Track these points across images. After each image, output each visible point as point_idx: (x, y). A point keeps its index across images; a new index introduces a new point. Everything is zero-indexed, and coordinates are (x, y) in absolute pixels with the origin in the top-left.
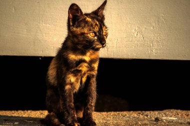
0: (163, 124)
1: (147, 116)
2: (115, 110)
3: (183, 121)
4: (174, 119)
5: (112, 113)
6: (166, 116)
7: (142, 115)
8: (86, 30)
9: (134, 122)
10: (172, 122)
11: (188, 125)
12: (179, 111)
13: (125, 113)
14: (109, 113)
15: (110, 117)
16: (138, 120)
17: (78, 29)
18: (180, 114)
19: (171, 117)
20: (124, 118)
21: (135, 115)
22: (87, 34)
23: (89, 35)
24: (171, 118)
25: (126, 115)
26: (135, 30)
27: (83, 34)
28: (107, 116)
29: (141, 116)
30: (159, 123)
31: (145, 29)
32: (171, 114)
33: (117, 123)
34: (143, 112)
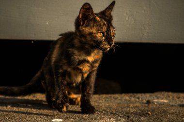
0: (154, 106)
1: (139, 98)
2: (107, 93)
3: (174, 104)
4: (165, 101)
5: (104, 96)
6: (158, 98)
7: (134, 97)
8: (94, 30)
9: (126, 105)
10: (163, 104)
11: (179, 107)
12: (170, 93)
13: (117, 96)
14: (101, 96)
15: (102, 100)
16: (130, 103)
17: (87, 29)
18: (171, 97)
19: (162, 99)
20: (116, 101)
21: (127, 98)
22: (96, 34)
23: (97, 35)
24: (163, 101)
25: (118, 98)
26: (127, 14)
27: (91, 34)
28: (99, 99)
29: (133, 99)
30: (150, 106)
31: (137, 12)
32: (162, 97)
33: (109, 106)
34: (135, 94)
